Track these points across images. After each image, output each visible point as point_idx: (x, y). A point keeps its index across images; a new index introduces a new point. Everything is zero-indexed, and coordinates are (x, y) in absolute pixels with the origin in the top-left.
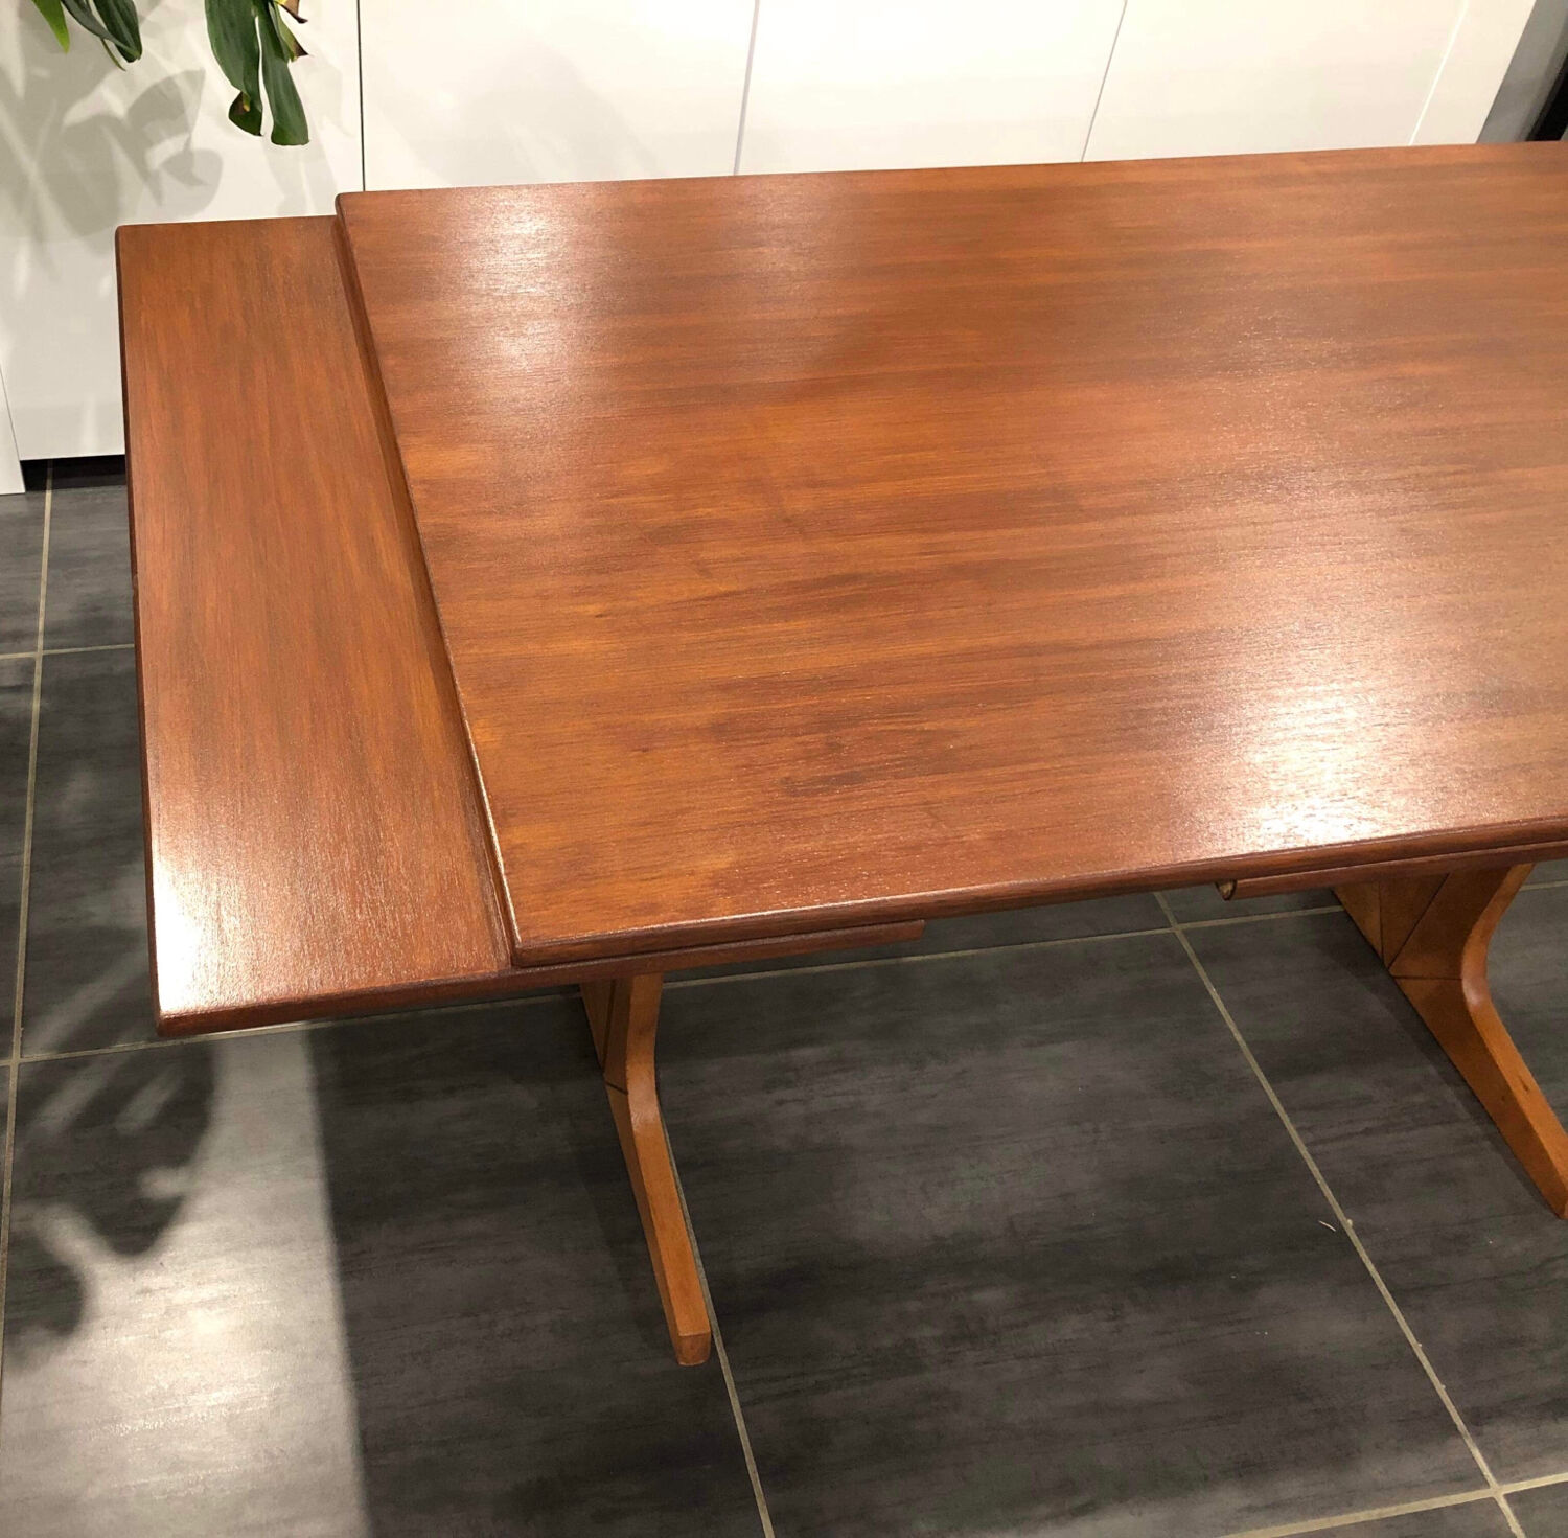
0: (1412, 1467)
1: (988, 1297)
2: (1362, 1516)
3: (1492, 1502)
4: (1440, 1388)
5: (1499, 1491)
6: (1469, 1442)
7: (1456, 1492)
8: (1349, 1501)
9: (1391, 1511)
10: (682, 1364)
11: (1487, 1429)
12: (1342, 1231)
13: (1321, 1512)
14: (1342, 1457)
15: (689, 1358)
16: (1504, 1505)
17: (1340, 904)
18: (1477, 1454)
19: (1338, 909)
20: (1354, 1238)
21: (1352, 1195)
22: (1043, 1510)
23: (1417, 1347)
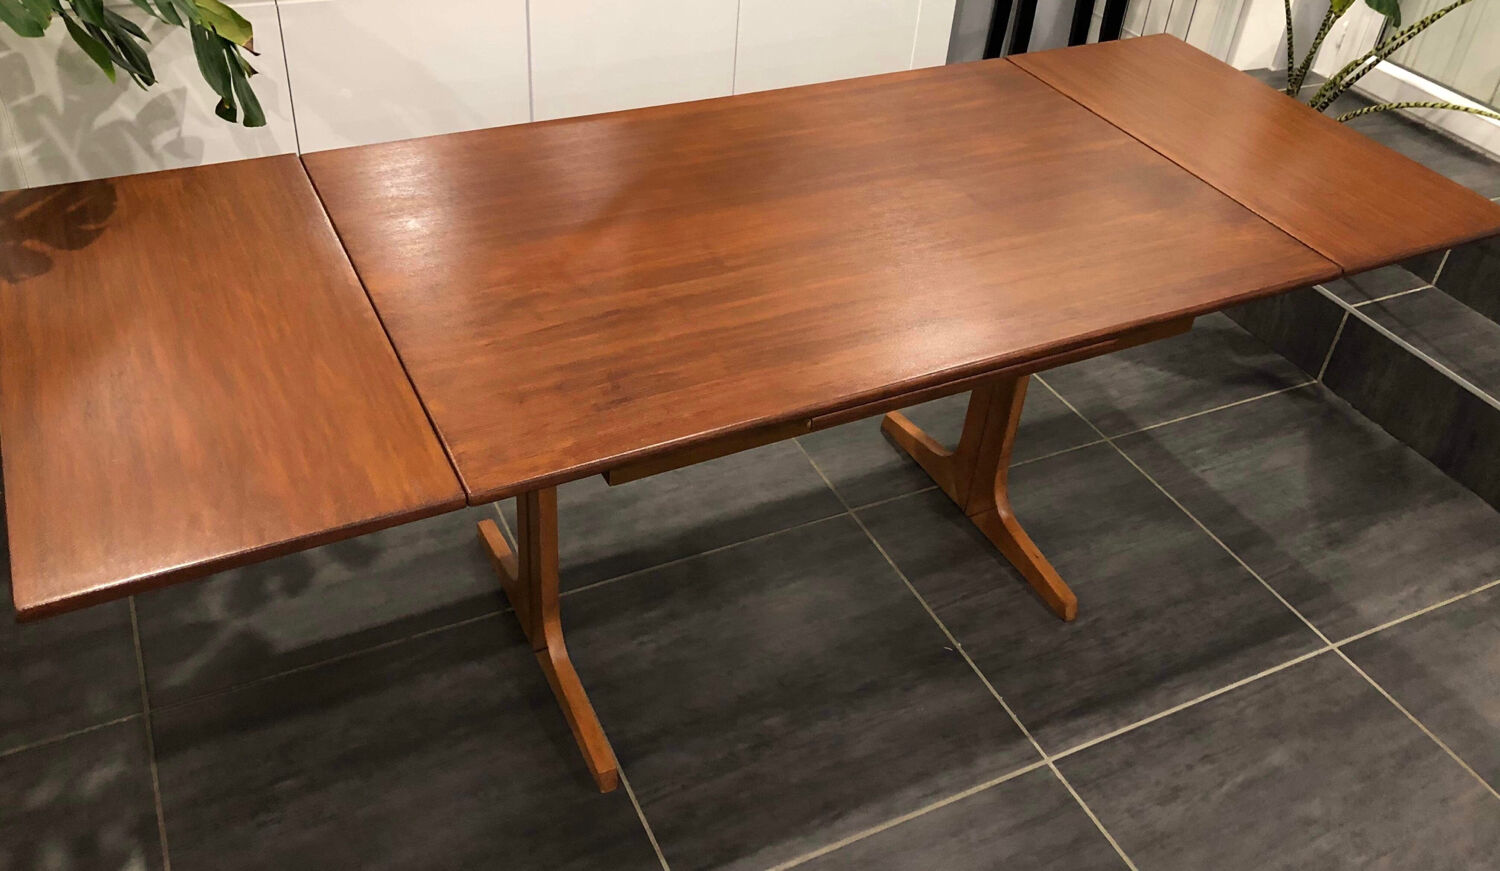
0: (1004, 757)
1: (774, 722)
2: (982, 787)
3: (1047, 765)
4: (1014, 717)
5: (1048, 760)
6: (1031, 740)
7: (1028, 765)
8: (973, 782)
9: (996, 781)
10: (603, 792)
11: (1041, 731)
12: (955, 650)
13: (961, 789)
14: (967, 761)
15: (607, 788)
16: (1052, 766)
17: (936, 484)
18: (1036, 744)
19: (935, 487)
20: (962, 652)
21: (959, 630)
22: (816, 822)
23: (1000, 698)
